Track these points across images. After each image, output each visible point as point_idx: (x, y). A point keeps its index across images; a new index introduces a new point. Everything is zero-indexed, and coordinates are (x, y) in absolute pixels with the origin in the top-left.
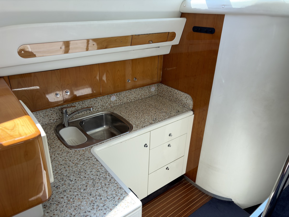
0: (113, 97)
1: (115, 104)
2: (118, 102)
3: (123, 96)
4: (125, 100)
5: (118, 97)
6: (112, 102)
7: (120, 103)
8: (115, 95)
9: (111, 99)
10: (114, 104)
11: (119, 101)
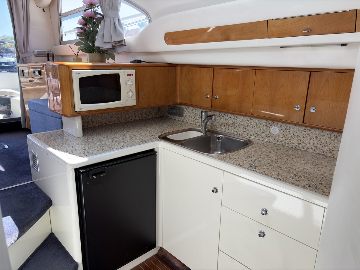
0: (274, 128)
1: (276, 141)
2: (281, 139)
3: (292, 135)
4: (295, 142)
5: (282, 131)
6: (272, 135)
7: (285, 143)
8: (279, 125)
9: (271, 130)
10: (274, 139)
11: (284, 139)
